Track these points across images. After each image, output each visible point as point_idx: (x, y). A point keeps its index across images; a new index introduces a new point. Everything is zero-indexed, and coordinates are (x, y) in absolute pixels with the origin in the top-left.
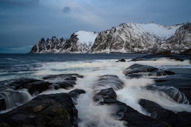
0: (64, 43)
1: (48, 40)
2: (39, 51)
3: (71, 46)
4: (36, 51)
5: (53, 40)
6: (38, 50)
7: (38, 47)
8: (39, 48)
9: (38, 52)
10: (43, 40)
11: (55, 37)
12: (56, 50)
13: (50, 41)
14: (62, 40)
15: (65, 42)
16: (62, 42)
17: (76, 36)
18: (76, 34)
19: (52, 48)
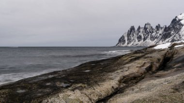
0: (161, 32)
1: (139, 28)
2: (128, 44)
3: (171, 35)
4: (123, 44)
5: (145, 28)
6: (126, 42)
7: (126, 38)
8: (128, 39)
9: (126, 44)
10: (132, 29)
11: (148, 24)
12: (150, 41)
13: (141, 30)
14: (158, 27)
15: (163, 30)
16: (158, 30)
17: (180, 20)
18: (180, 17)
19: (145, 39)
